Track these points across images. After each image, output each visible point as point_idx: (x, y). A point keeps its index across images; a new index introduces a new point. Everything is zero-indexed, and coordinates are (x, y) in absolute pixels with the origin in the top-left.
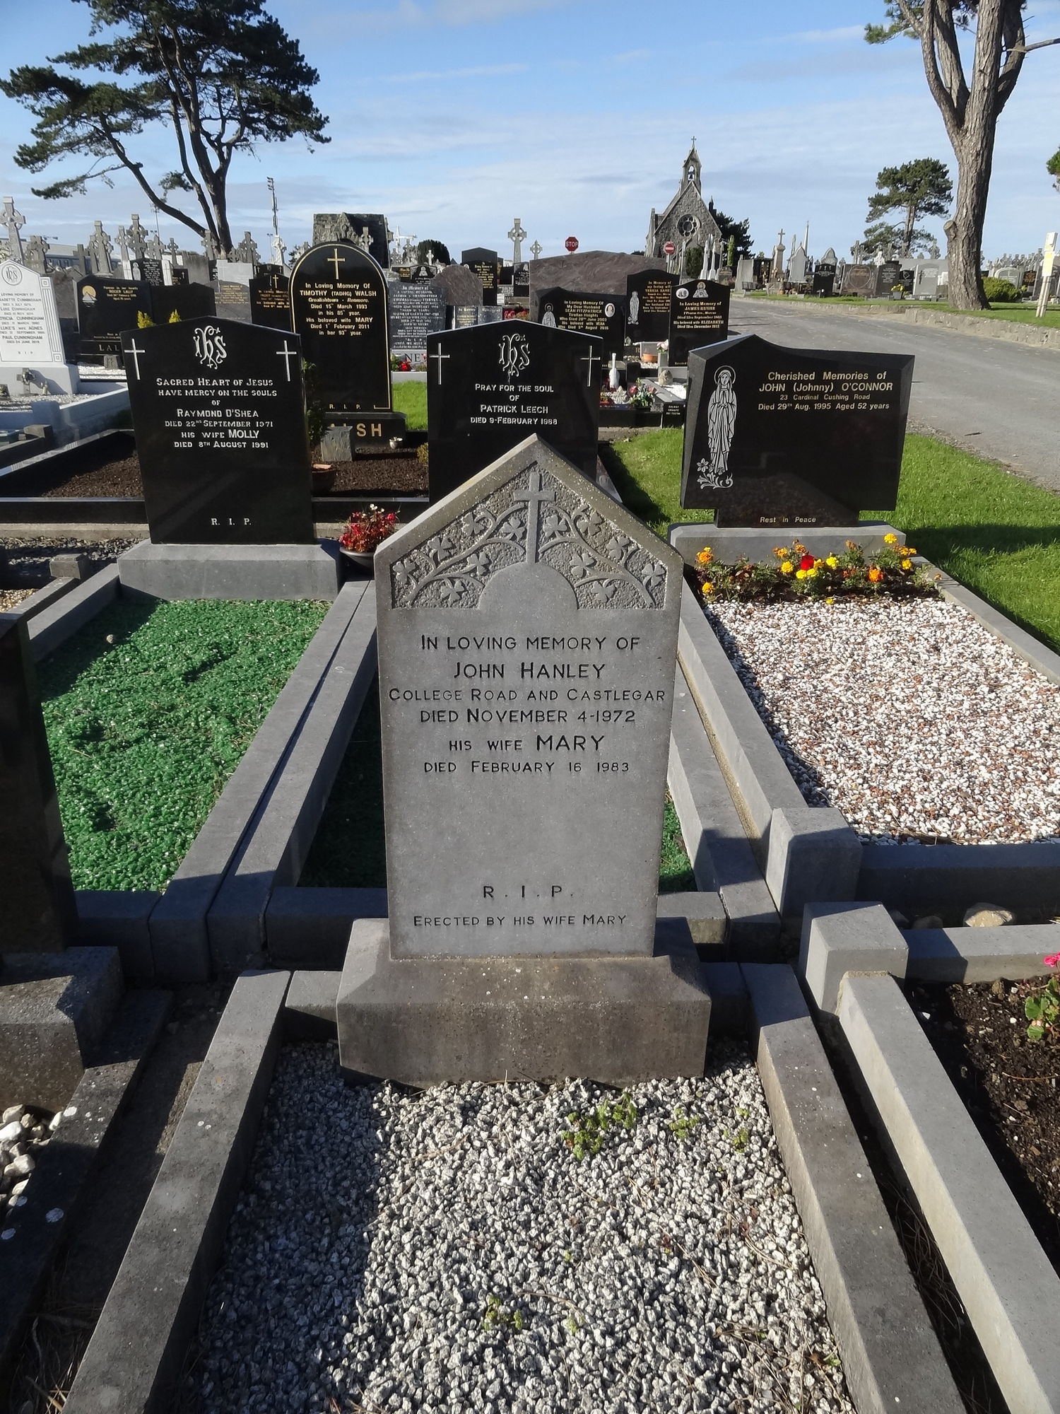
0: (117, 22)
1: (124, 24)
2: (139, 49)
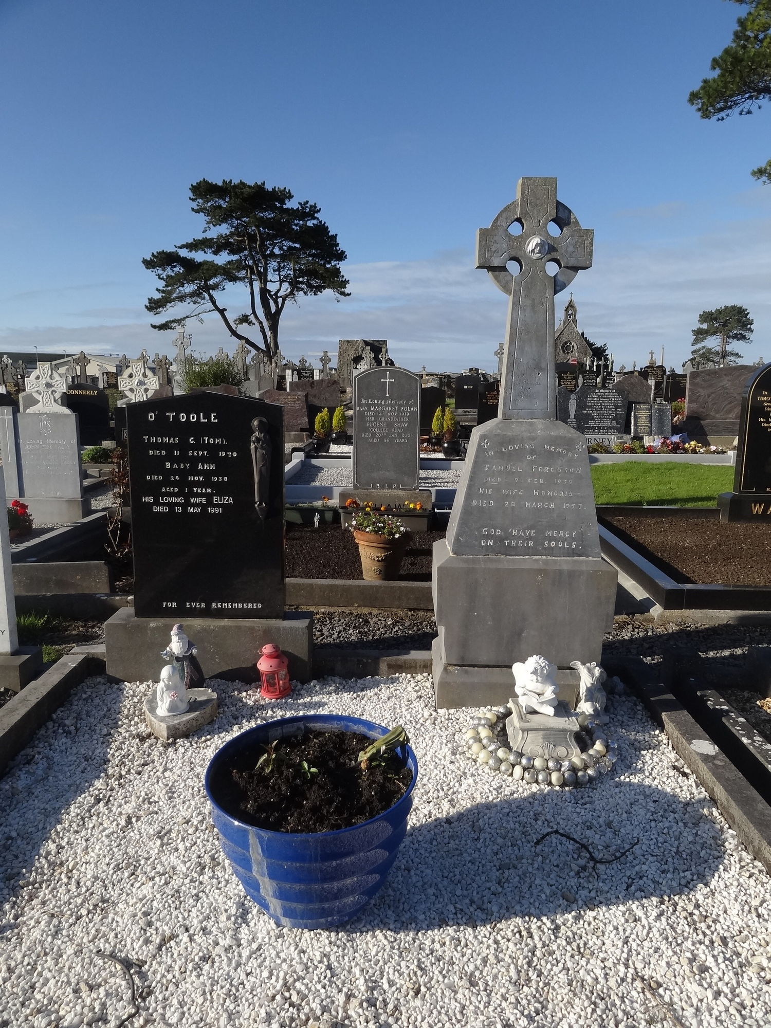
0: (220, 225)
1: (224, 226)
2: (231, 240)
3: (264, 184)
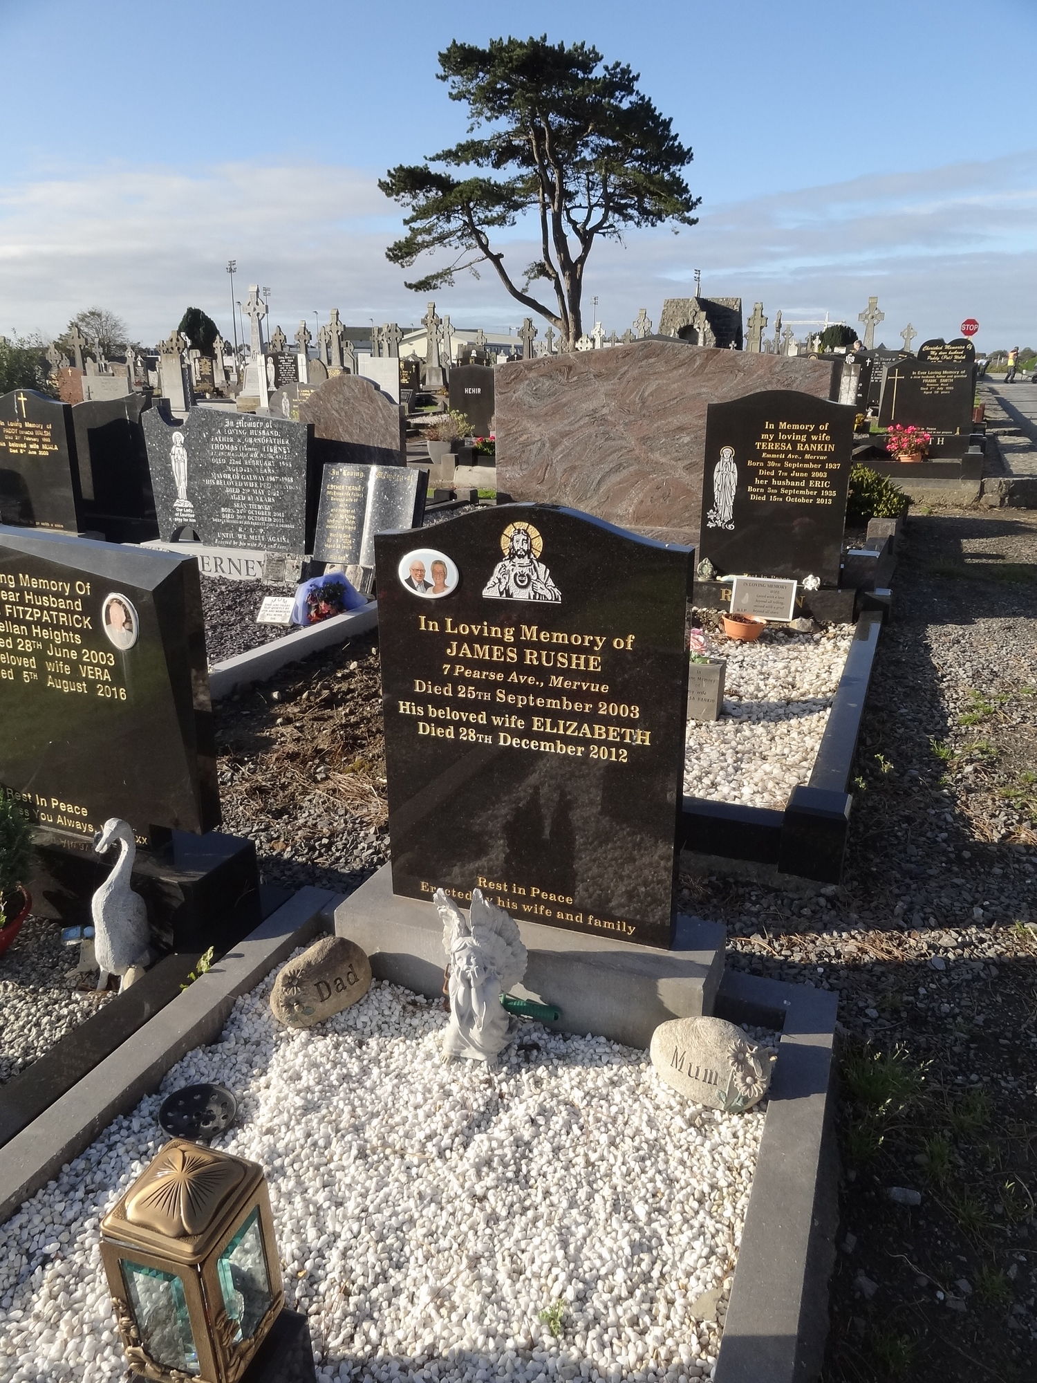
0: (497, 118)
1: (503, 119)
2: (516, 143)
3: (544, 39)
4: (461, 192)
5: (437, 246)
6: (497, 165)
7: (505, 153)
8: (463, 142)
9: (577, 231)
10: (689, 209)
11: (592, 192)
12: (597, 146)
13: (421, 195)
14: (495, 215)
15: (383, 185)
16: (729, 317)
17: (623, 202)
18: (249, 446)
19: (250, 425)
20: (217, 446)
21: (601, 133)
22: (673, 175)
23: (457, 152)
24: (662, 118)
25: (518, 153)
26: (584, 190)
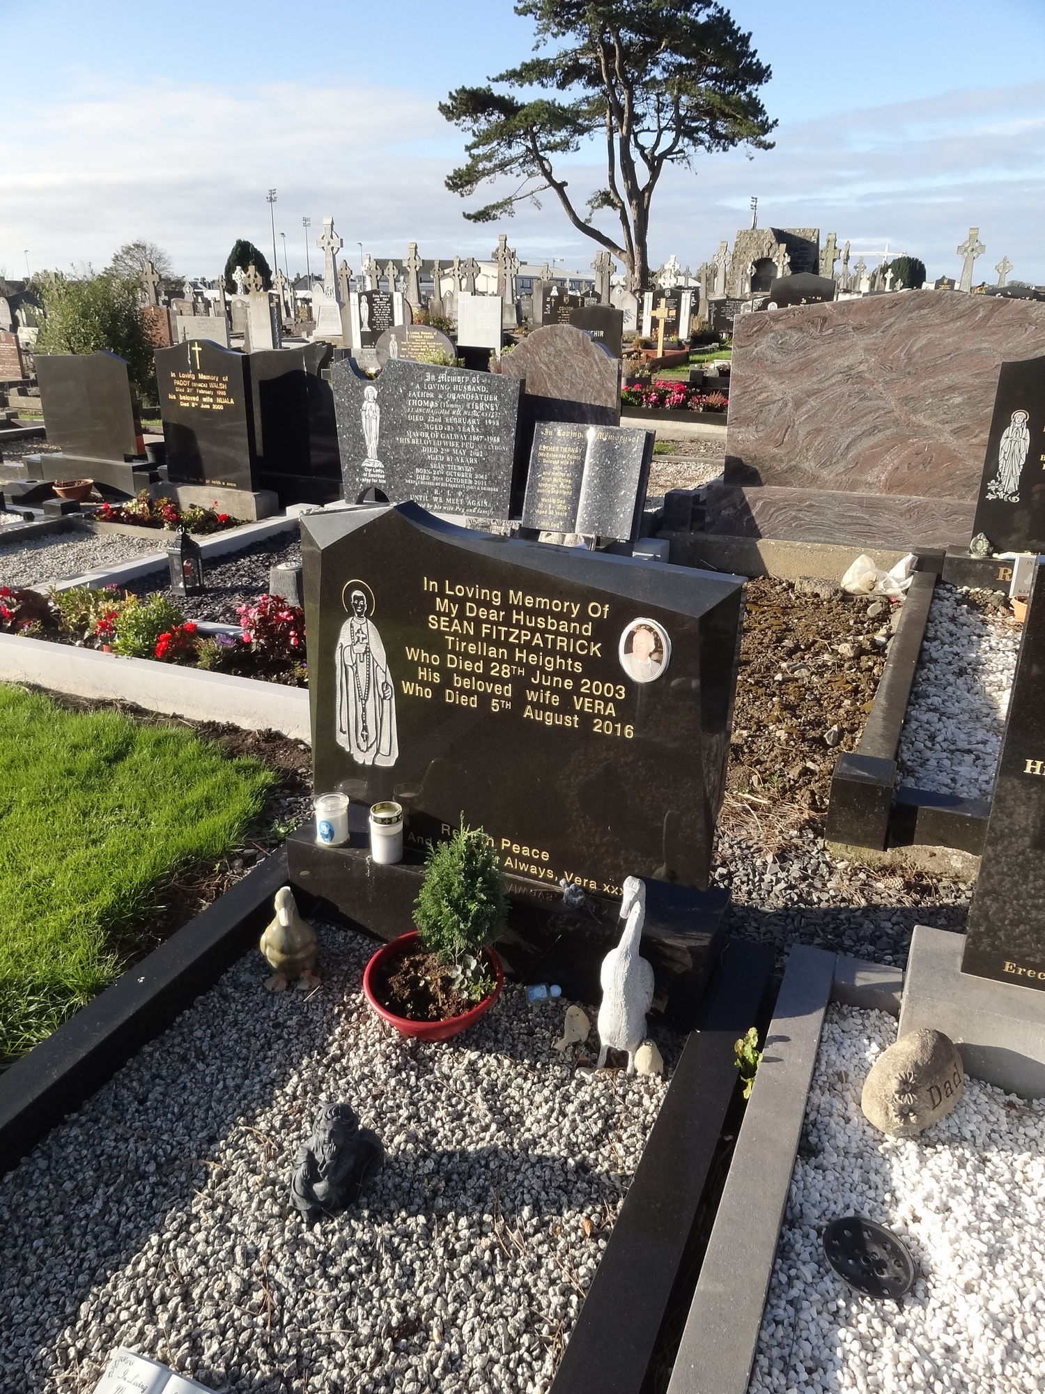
0: (564, 34)
1: (571, 35)
2: (583, 61)
4: (526, 116)
5: (498, 174)
6: (562, 85)
7: (572, 72)
8: (528, 61)
9: (644, 156)
10: (765, 132)
11: (662, 114)
12: (669, 64)
13: (482, 119)
14: (558, 140)
15: (444, 109)
16: (805, 249)
17: (694, 124)
18: (452, 402)
19: (454, 379)
20: (415, 402)
21: (675, 50)
22: (749, 95)
23: (521, 71)
24: (741, 32)
25: (584, 73)
26: (653, 112)
